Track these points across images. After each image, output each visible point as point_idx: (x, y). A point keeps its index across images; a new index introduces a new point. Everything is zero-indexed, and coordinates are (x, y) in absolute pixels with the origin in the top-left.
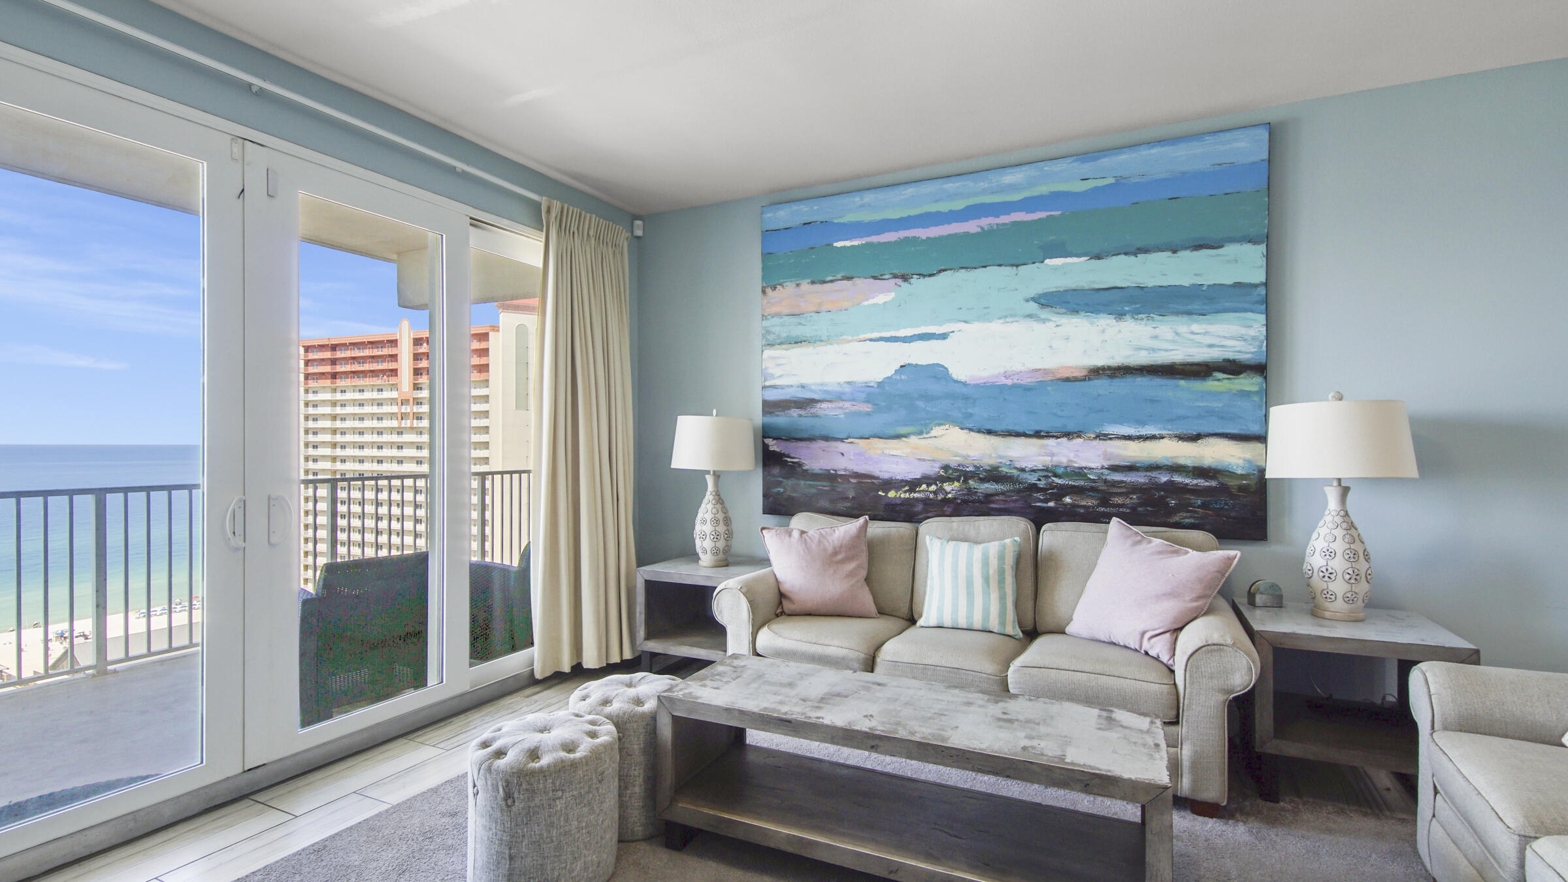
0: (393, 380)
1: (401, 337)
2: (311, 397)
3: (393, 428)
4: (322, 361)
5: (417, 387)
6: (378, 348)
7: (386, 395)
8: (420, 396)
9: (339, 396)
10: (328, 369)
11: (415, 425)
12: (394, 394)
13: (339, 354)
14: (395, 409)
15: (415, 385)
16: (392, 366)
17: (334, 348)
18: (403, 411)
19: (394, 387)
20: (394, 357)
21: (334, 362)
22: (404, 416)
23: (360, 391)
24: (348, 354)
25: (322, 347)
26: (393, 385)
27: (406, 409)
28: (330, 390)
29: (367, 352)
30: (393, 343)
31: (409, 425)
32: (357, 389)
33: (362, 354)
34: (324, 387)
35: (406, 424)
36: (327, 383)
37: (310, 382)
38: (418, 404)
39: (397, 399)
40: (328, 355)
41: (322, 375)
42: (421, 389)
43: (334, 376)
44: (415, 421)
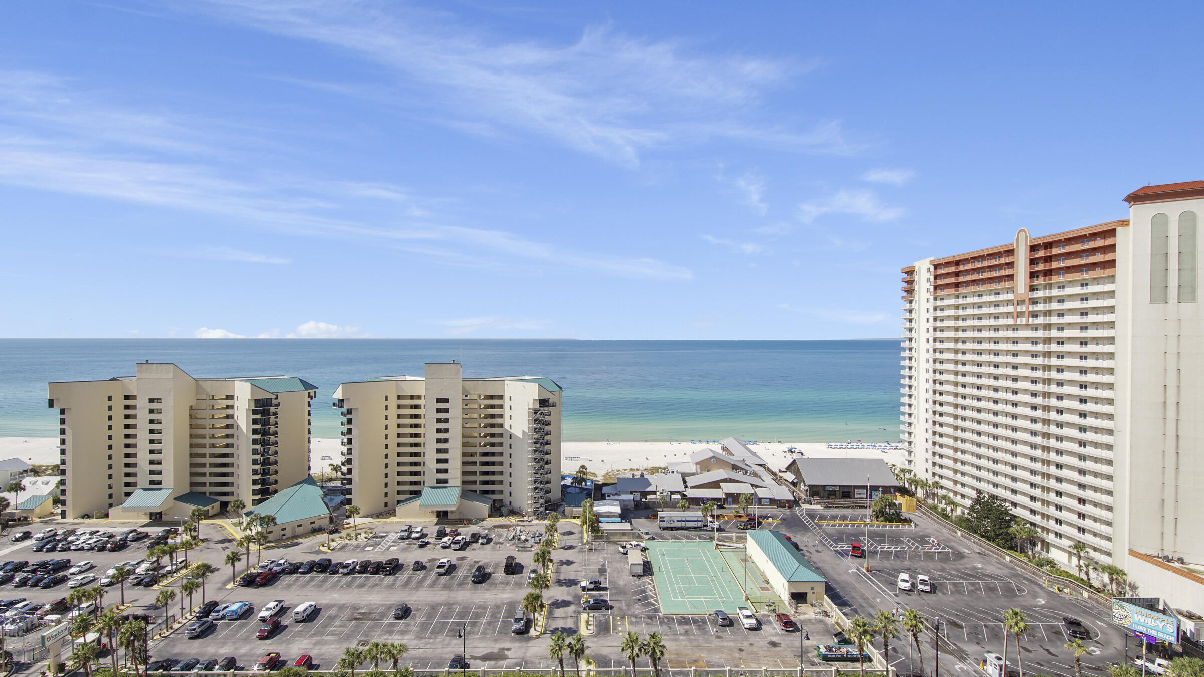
0: (1008, 285)
1: (1017, 246)
2: (939, 303)
3: (1009, 325)
4: (947, 275)
5: (1033, 289)
6: (996, 258)
7: (1003, 297)
8: (1036, 296)
9: (961, 301)
10: (952, 280)
11: (1030, 323)
12: (1011, 296)
13: (962, 268)
14: (1010, 309)
15: (1031, 286)
16: (1008, 272)
17: (957, 263)
18: (1019, 310)
19: (1010, 290)
20: (1011, 265)
21: (957, 274)
22: (1020, 315)
23: (979, 296)
24: (970, 266)
25: (948, 264)
26: (1009, 288)
27: (1022, 309)
28: (953, 297)
29: (986, 263)
30: (1011, 252)
31: (1024, 323)
32: (977, 294)
33: (981, 265)
34: (949, 295)
35: (1021, 321)
36: (952, 291)
37: (938, 292)
38: (1033, 303)
39: (1013, 300)
40: (952, 269)
41: (947, 286)
42: (1037, 290)
43: (957, 285)
44: (1031, 319)
